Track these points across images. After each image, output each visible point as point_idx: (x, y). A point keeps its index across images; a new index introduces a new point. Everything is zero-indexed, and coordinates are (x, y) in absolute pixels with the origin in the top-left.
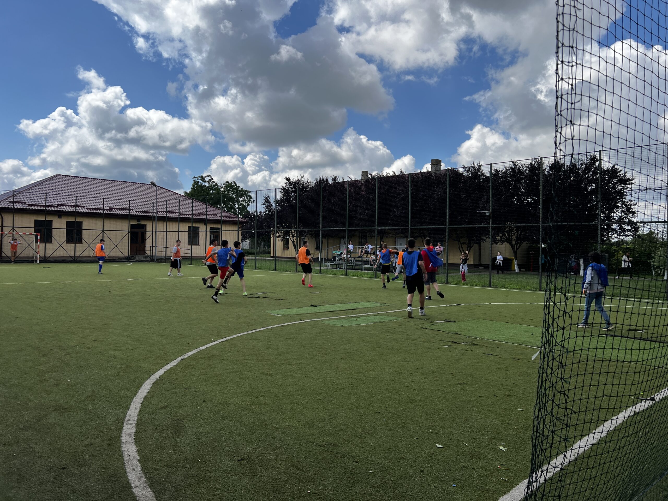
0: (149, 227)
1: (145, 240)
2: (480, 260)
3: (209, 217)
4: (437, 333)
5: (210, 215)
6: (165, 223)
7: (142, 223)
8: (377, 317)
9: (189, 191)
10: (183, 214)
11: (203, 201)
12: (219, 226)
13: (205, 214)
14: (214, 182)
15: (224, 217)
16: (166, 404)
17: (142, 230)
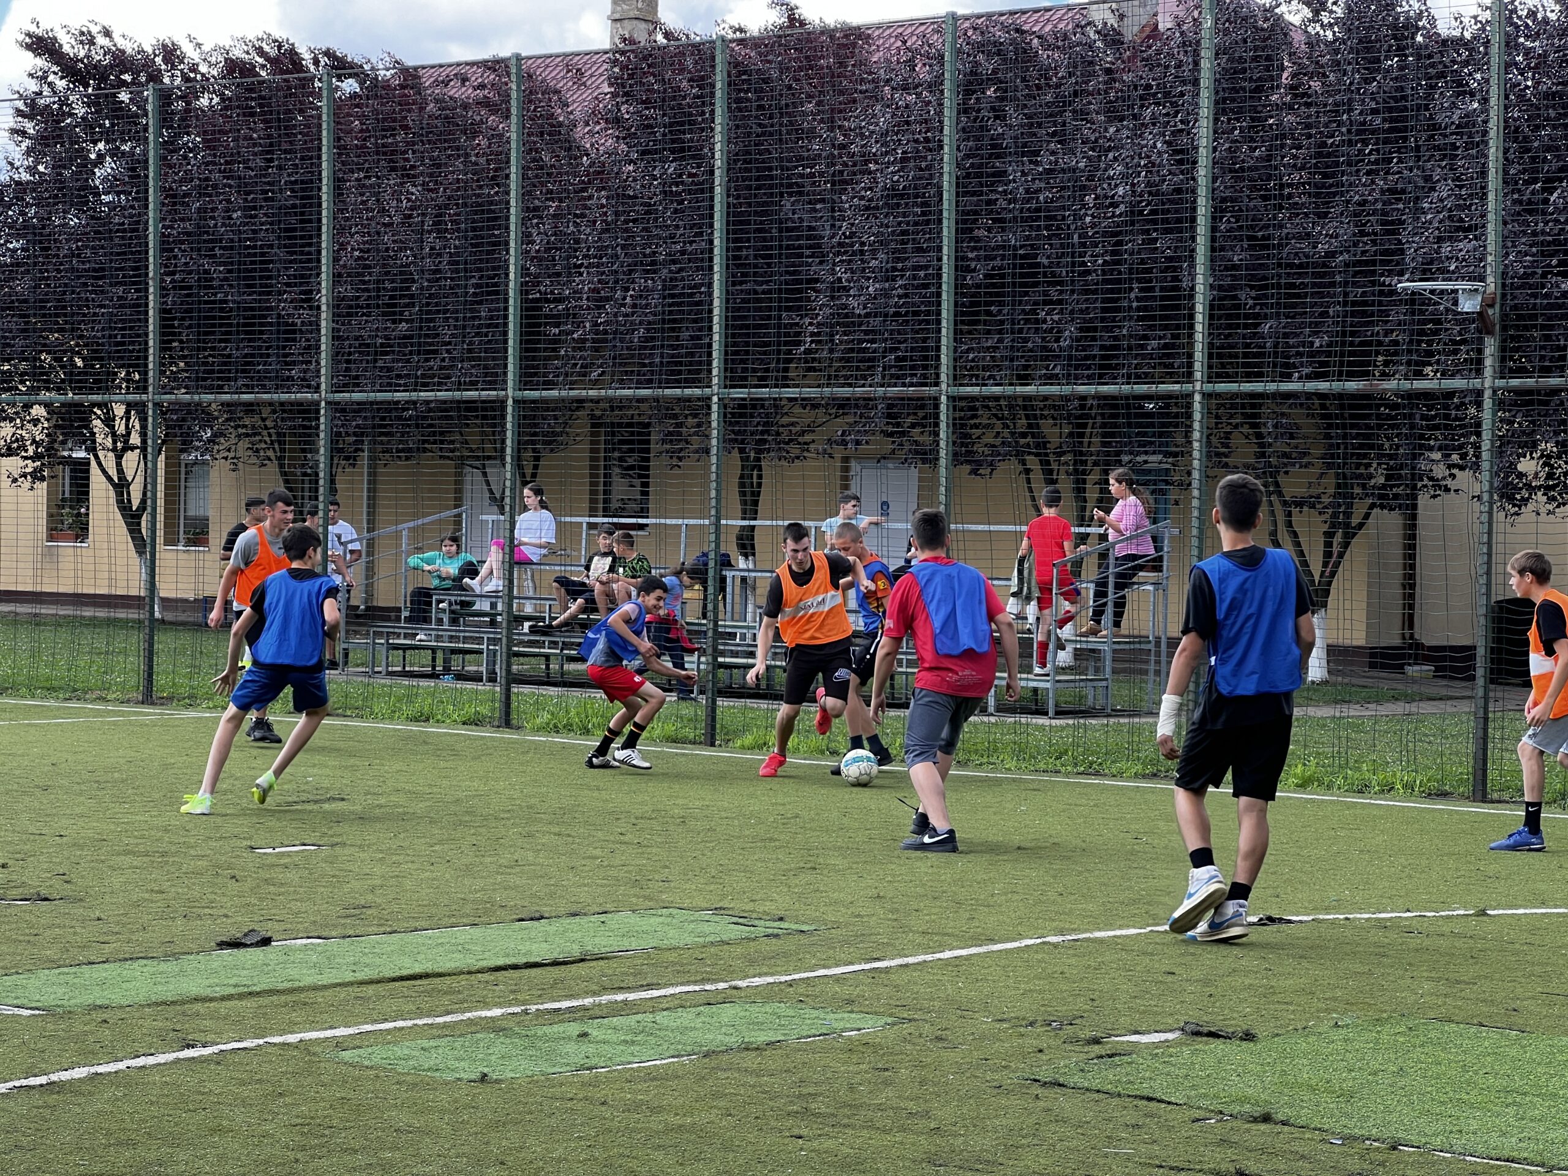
2: (1409, 621)
4: (1131, 1117)
8: (728, 1012)
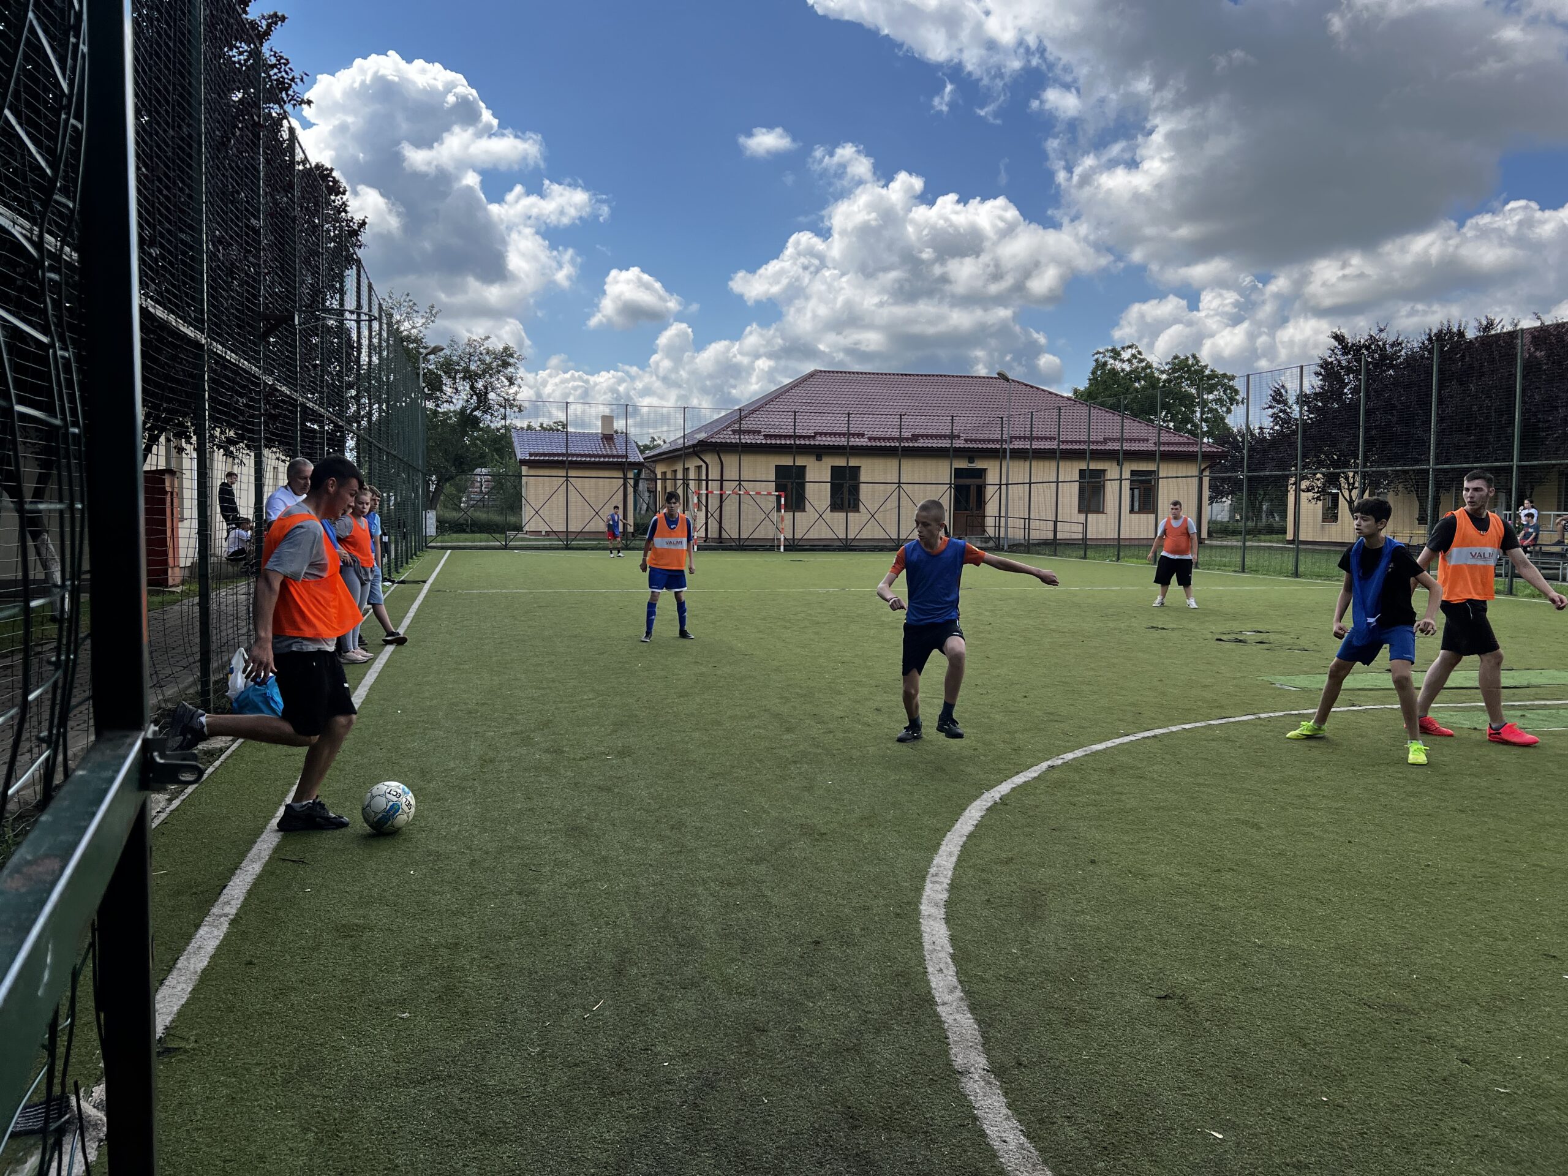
0: (993, 471)
1: (985, 503)
3: (1127, 446)
5: (1131, 440)
6: (1027, 463)
7: (979, 464)
9: (1083, 385)
10: (1067, 442)
11: (1115, 408)
12: (1151, 467)
13: (1118, 440)
14: (1142, 361)
15: (1164, 444)
16: (1010, 855)
17: (978, 481)
